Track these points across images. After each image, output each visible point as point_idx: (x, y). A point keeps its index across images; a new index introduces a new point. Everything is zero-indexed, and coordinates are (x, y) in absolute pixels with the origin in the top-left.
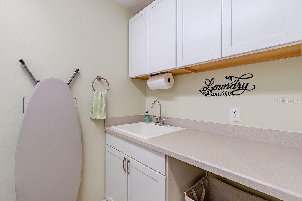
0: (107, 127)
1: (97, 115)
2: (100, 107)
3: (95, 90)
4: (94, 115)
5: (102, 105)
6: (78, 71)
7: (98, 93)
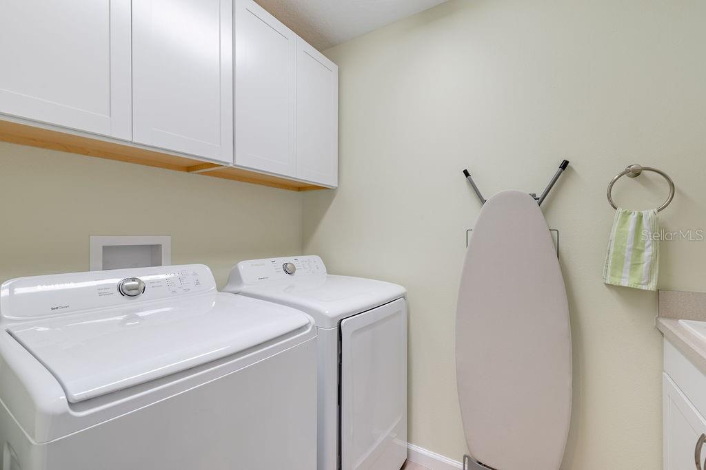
0: (665, 317)
1: (623, 275)
2: (631, 253)
3: (616, 205)
4: (612, 275)
5: (639, 247)
6: (565, 165)
7: (626, 214)
